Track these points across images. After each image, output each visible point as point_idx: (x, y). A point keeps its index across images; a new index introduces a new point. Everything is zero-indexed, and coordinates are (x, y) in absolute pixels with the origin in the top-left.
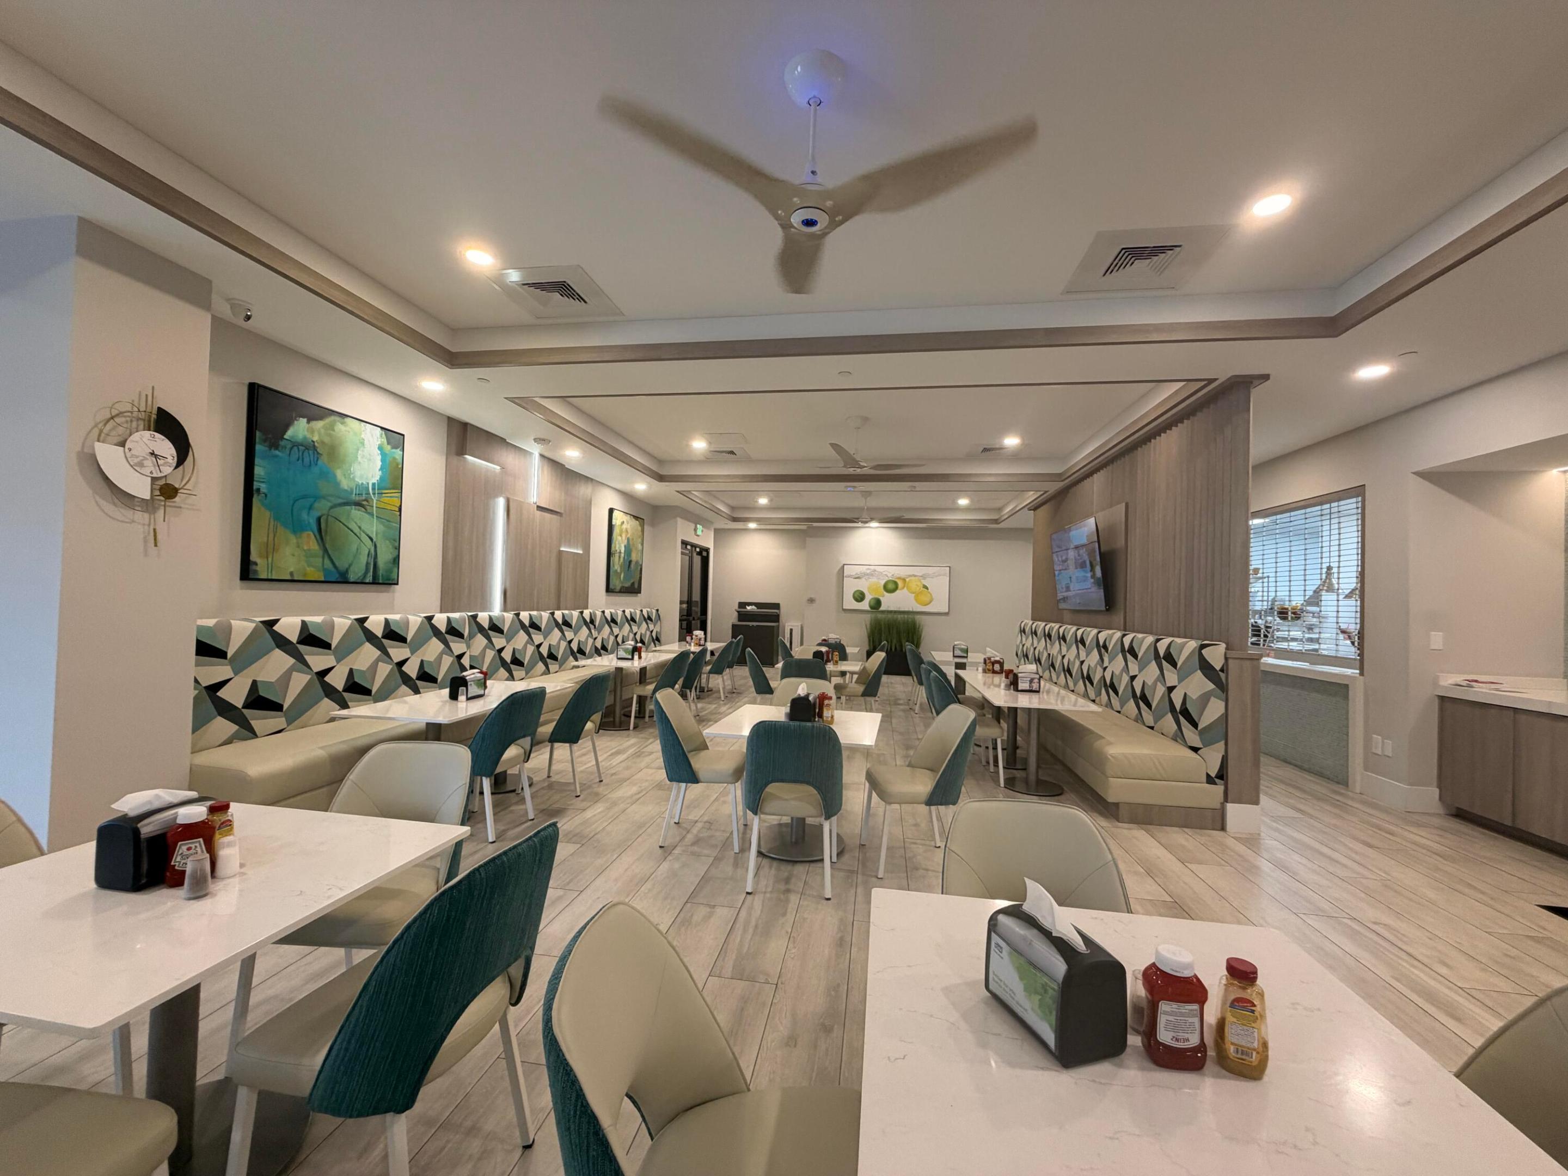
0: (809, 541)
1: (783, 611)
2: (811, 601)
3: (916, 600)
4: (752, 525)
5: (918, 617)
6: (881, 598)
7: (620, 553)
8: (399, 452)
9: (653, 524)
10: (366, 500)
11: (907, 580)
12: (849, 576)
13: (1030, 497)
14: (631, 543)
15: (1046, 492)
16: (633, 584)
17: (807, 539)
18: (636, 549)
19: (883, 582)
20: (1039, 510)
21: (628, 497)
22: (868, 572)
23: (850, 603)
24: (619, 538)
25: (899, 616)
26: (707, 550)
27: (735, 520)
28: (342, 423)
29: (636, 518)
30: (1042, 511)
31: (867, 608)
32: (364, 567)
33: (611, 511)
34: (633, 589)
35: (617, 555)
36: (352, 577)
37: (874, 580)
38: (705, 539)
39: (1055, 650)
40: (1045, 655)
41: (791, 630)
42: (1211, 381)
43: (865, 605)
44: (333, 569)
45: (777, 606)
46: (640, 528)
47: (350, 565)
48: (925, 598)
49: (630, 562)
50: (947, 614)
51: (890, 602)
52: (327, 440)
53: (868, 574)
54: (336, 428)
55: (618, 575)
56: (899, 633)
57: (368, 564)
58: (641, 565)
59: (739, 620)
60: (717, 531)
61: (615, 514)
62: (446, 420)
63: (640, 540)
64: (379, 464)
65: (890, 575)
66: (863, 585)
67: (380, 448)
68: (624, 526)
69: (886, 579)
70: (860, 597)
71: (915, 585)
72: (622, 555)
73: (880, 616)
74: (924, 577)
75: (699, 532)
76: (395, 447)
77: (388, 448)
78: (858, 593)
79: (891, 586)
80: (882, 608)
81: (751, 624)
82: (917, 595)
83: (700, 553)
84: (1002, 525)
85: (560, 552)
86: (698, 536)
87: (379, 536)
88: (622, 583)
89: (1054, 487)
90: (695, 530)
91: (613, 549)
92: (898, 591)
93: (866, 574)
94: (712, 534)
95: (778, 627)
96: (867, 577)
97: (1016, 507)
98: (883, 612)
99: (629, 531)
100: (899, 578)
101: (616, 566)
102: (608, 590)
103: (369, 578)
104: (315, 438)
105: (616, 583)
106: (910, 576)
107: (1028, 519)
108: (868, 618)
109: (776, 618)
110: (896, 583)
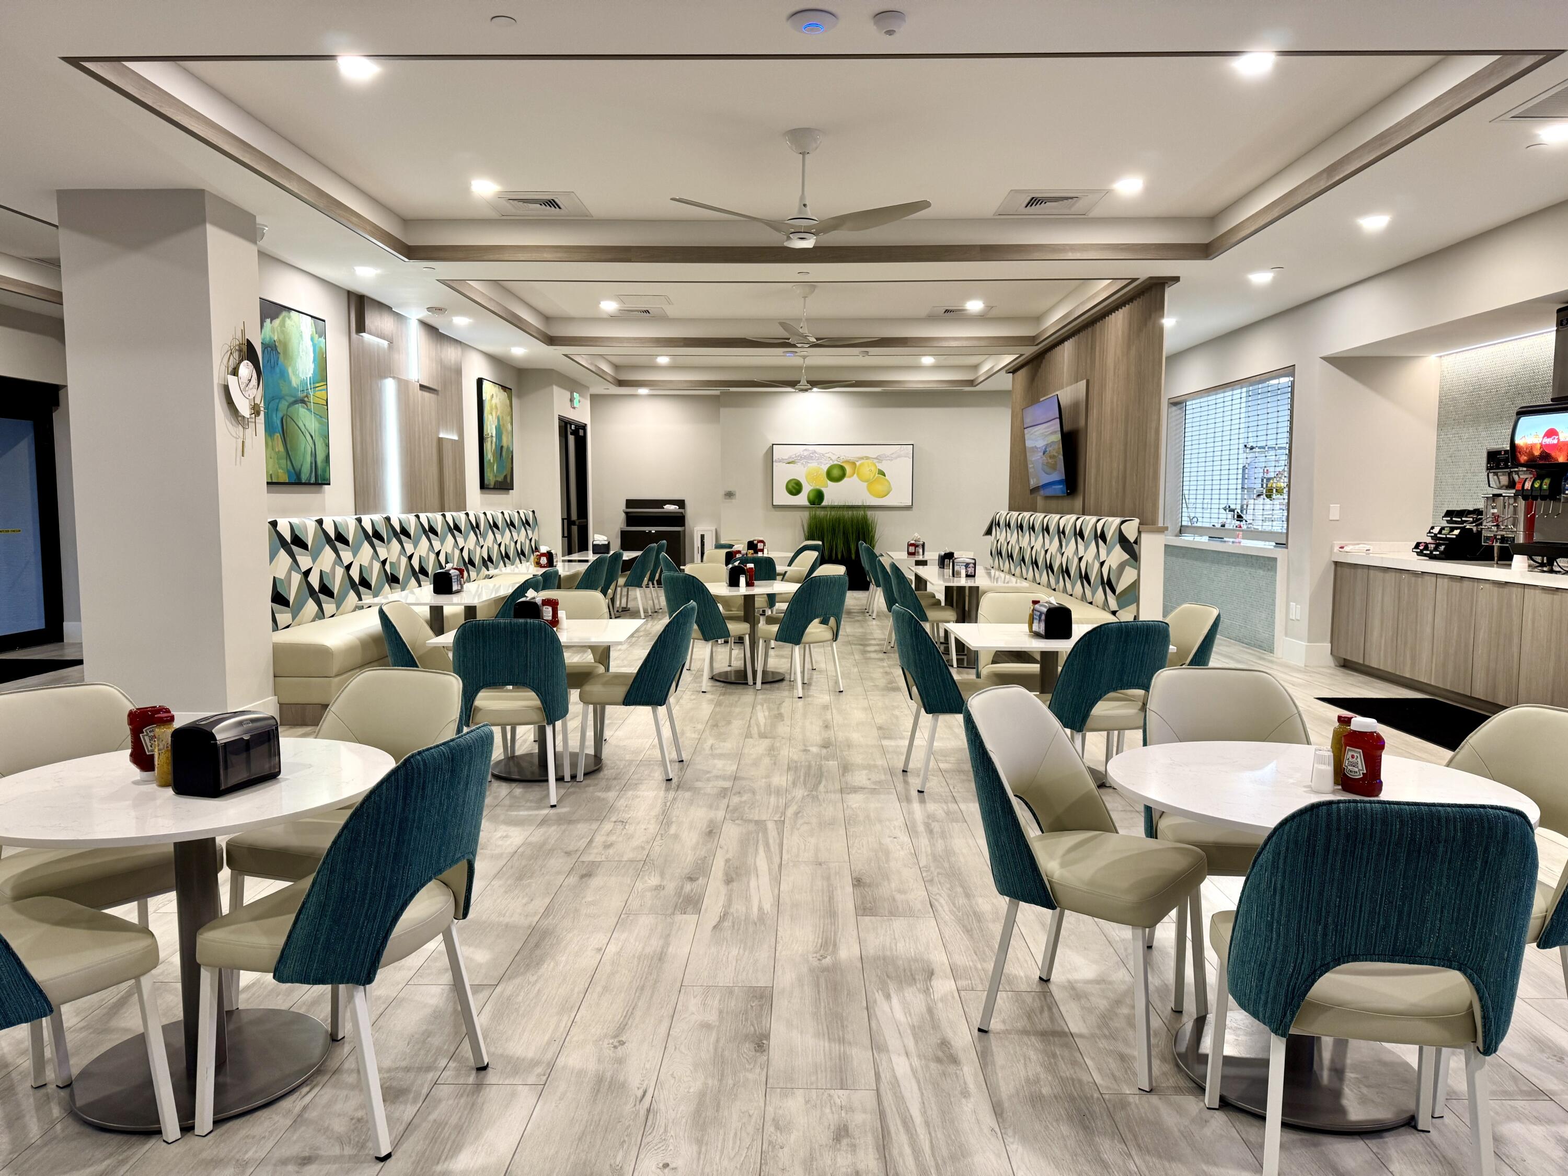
0: (724, 411)
1: (690, 512)
2: (730, 495)
3: (869, 490)
4: (643, 391)
5: (869, 513)
6: (823, 490)
7: (492, 436)
8: (322, 340)
9: (519, 396)
10: (307, 396)
11: (858, 464)
12: (780, 461)
13: (1007, 359)
14: (501, 423)
15: (1021, 355)
16: (505, 477)
17: (722, 410)
18: (507, 430)
19: (825, 468)
20: (1019, 373)
21: (497, 361)
22: (806, 453)
23: (782, 497)
24: (490, 417)
25: (845, 513)
26: (584, 427)
27: (621, 383)
28: (289, 318)
29: (504, 388)
30: (1021, 373)
31: (806, 503)
32: (309, 468)
33: (480, 382)
34: (505, 485)
35: (489, 439)
36: (304, 479)
37: (813, 465)
38: (581, 413)
39: (1025, 543)
40: (1017, 548)
41: (702, 537)
42: (1134, 280)
43: (802, 499)
44: (293, 471)
45: (681, 503)
46: (508, 402)
47: (302, 466)
48: (879, 488)
49: (502, 447)
50: (908, 508)
51: (835, 495)
52: (282, 338)
53: (805, 457)
54: (286, 325)
55: (491, 465)
56: (845, 534)
57: (311, 463)
58: (512, 452)
59: (628, 525)
60: (595, 398)
61: (487, 386)
62: (346, 295)
63: (509, 418)
64: (312, 355)
65: (834, 458)
66: (798, 472)
67: (312, 339)
68: (494, 401)
69: (831, 463)
70: (795, 488)
71: (868, 470)
72: (494, 439)
73: (821, 513)
74: (879, 459)
75: (576, 403)
76: (320, 336)
77: (316, 336)
78: (792, 484)
79: (836, 473)
80: (824, 503)
81: (647, 529)
82: (870, 482)
83: (575, 433)
84: (978, 388)
85: (440, 440)
86: (574, 408)
87: (317, 433)
88: (496, 476)
89: (1029, 351)
90: (572, 400)
91: (485, 433)
92: (845, 479)
93: (802, 458)
94: (588, 403)
95: (684, 531)
96: (803, 461)
97: (992, 368)
98: (825, 507)
99: (498, 406)
100: (847, 462)
101: (489, 456)
102: (483, 486)
103: (313, 480)
104: (276, 338)
105: (490, 478)
106: (862, 458)
107: (1006, 382)
108: (806, 515)
109: (679, 520)
110: (842, 469)
